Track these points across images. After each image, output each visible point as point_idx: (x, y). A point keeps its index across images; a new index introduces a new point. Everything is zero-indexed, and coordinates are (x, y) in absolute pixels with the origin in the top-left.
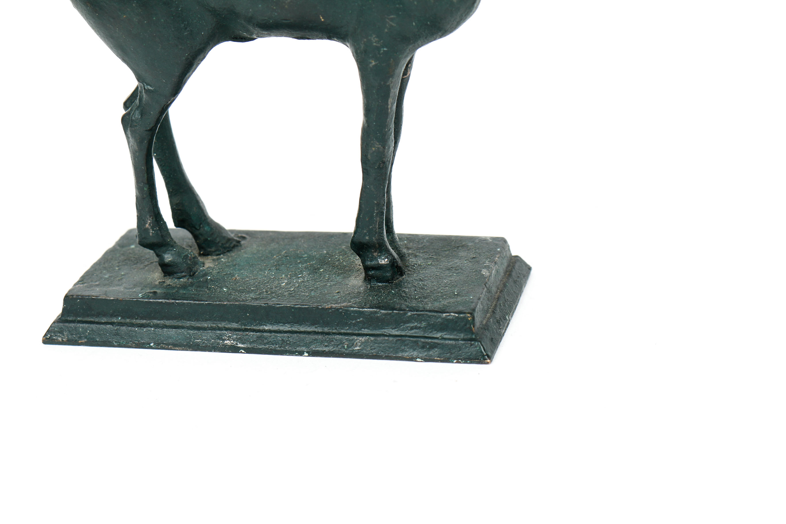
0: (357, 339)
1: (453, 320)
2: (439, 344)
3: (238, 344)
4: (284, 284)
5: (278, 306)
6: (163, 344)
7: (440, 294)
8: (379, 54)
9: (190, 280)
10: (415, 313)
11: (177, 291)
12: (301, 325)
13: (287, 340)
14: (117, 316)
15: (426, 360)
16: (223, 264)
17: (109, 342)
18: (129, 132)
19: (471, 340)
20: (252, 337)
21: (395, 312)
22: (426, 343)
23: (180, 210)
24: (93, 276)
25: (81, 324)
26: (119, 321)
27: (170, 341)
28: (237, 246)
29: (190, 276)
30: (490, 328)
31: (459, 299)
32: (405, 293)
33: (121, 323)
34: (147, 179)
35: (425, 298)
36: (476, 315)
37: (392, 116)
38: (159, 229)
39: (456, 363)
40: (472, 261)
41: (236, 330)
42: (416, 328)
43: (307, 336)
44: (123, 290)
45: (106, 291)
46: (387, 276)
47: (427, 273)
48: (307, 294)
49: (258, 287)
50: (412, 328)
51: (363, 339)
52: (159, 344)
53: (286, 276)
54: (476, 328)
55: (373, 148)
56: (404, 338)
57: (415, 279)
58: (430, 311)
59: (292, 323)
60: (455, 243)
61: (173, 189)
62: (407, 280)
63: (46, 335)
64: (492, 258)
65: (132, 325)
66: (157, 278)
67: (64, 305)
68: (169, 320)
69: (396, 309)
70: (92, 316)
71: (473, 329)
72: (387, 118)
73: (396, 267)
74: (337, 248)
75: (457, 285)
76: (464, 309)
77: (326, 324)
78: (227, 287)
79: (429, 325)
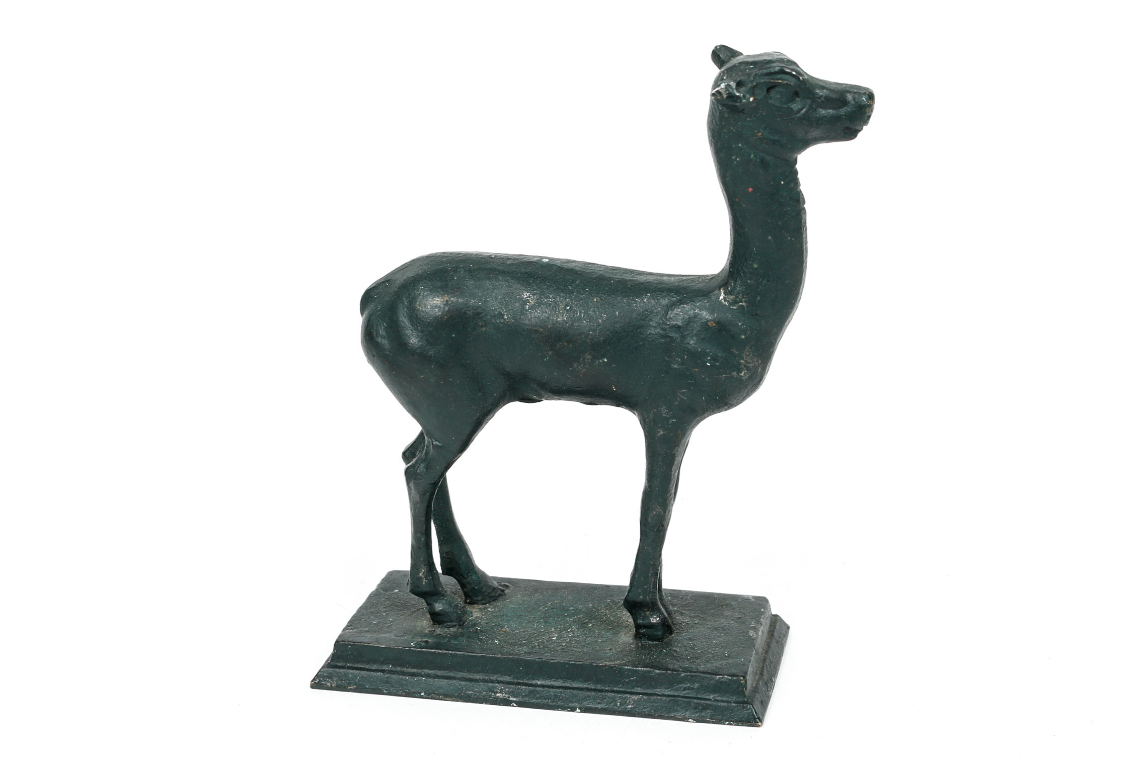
0: (630, 698)
1: (726, 682)
2: (711, 705)
3: (511, 697)
4: (555, 638)
5: (552, 661)
6: (434, 694)
7: (711, 655)
8: (668, 424)
9: (460, 630)
10: (689, 674)
11: (448, 641)
12: (574, 681)
13: (560, 696)
14: (388, 664)
15: (698, 721)
16: (490, 614)
17: (380, 689)
18: (412, 485)
19: (744, 703)
20: (524, 691)
21: (669, 672)
22: (699, 704)
23: (449, 558)
24: (362, 621)
25: (351, 670)
26: (389, 669)
27: (441, 691)
28: (502, 595)
29: (460, 625)
30: (760, 691)
31: (730, 661)
32: (676, 652)
33: (392, 671)
34: (425, 531)
35: (696, 658)
36: (748, 677)
37: (674, 482)
38: (432, 578)
39: (728, 724)
40: (738, 621)
41: (508, 683)
42: (689, 688)
43: (580, 692)
44: (393, 637)
45: (377, 638)
46: (658, 635)
47: (695, 632)
48: (580, 650)
49: (529, 640)
50: (685, 689)
51: (636, 697)
52: (429, 694)
53: (556, 629)
54: (748, 691)
55: (654, 512)
56: (677, 699)
57: (684, 639)
58: (703, 673)
59: (565, 678)
60: (718, 601)
61: (444, 538)
62: (677, 639)
63: (314, 679)
64: (757, 619)
65: (403, 674)
66: (426, 626)
67: (334, 651)
68: (441, 670)
69: (669, 670)
70: (363, 662)
71: (746, 692)
72: (670, 484)
73: (667, 626)
74: (602, 601)
75: (726, 647)
76: (737, 671)
77: (599, 681)
78: (498, 639)
79: (702, 686)
